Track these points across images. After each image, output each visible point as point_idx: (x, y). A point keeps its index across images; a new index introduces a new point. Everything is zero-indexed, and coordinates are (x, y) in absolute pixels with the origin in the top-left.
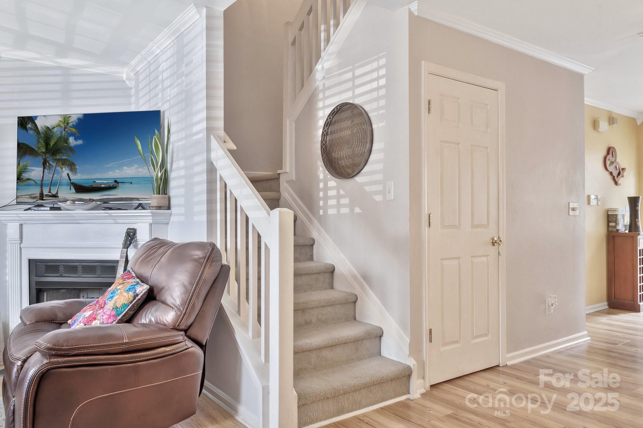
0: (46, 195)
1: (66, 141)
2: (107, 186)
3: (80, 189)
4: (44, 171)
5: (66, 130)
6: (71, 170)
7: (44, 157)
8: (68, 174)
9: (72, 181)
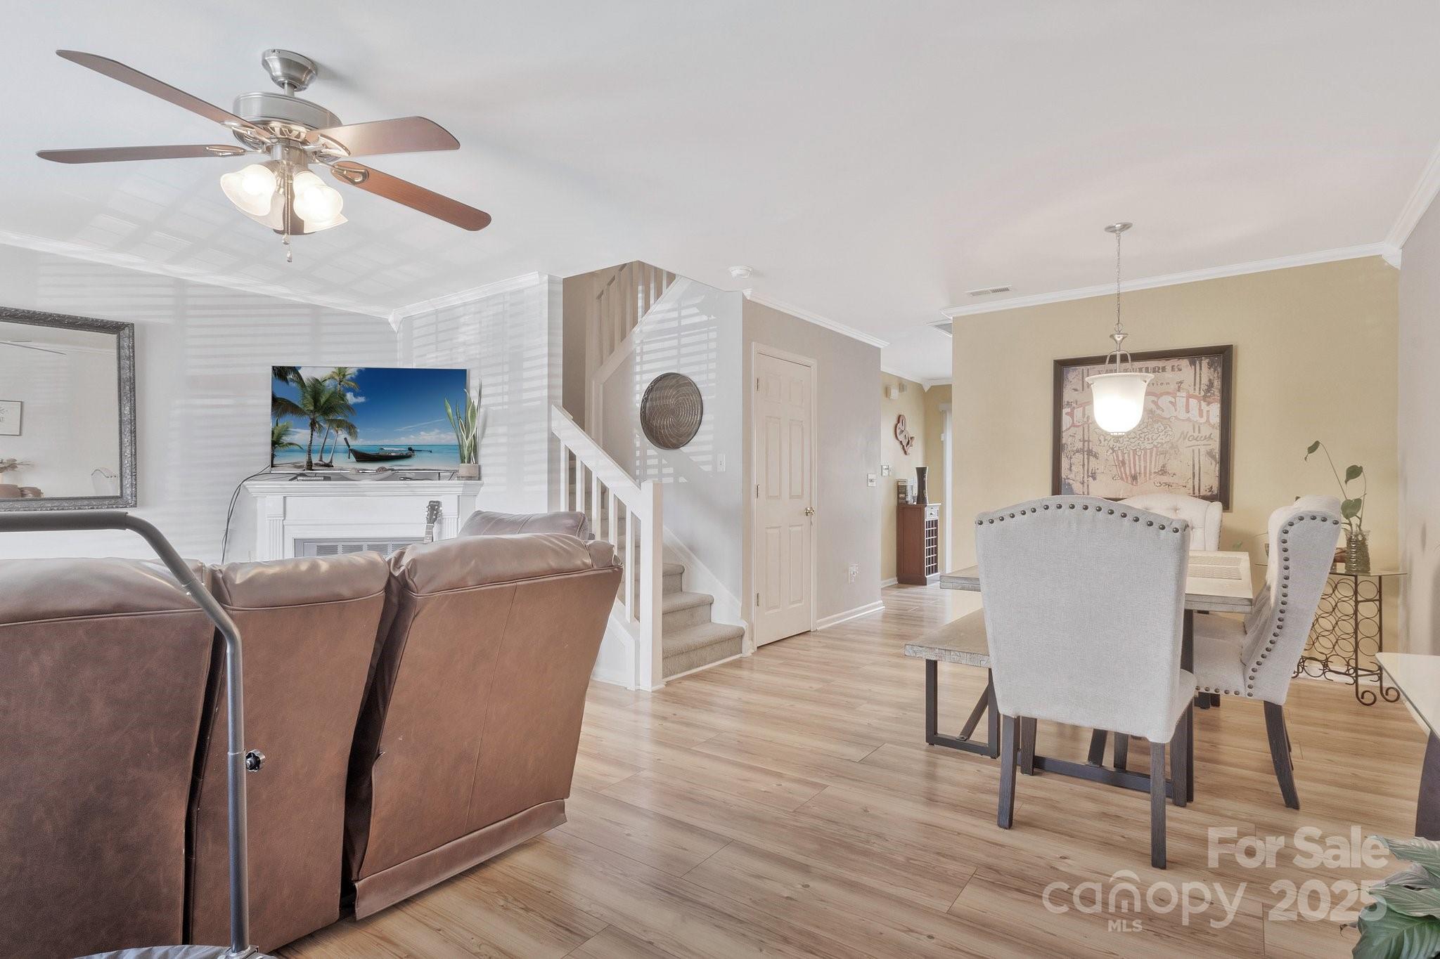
0: (316, 464)
1: (343, 397)
2: (399, 454)
3: (362, 457)
4: (312, 434)
5: (342, 383)
6: (350, 434)
7: (312, 417)
8: (345, 439)
9: (351, 448)
